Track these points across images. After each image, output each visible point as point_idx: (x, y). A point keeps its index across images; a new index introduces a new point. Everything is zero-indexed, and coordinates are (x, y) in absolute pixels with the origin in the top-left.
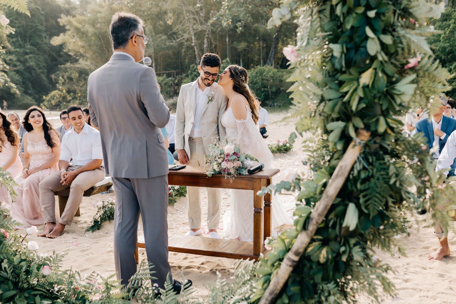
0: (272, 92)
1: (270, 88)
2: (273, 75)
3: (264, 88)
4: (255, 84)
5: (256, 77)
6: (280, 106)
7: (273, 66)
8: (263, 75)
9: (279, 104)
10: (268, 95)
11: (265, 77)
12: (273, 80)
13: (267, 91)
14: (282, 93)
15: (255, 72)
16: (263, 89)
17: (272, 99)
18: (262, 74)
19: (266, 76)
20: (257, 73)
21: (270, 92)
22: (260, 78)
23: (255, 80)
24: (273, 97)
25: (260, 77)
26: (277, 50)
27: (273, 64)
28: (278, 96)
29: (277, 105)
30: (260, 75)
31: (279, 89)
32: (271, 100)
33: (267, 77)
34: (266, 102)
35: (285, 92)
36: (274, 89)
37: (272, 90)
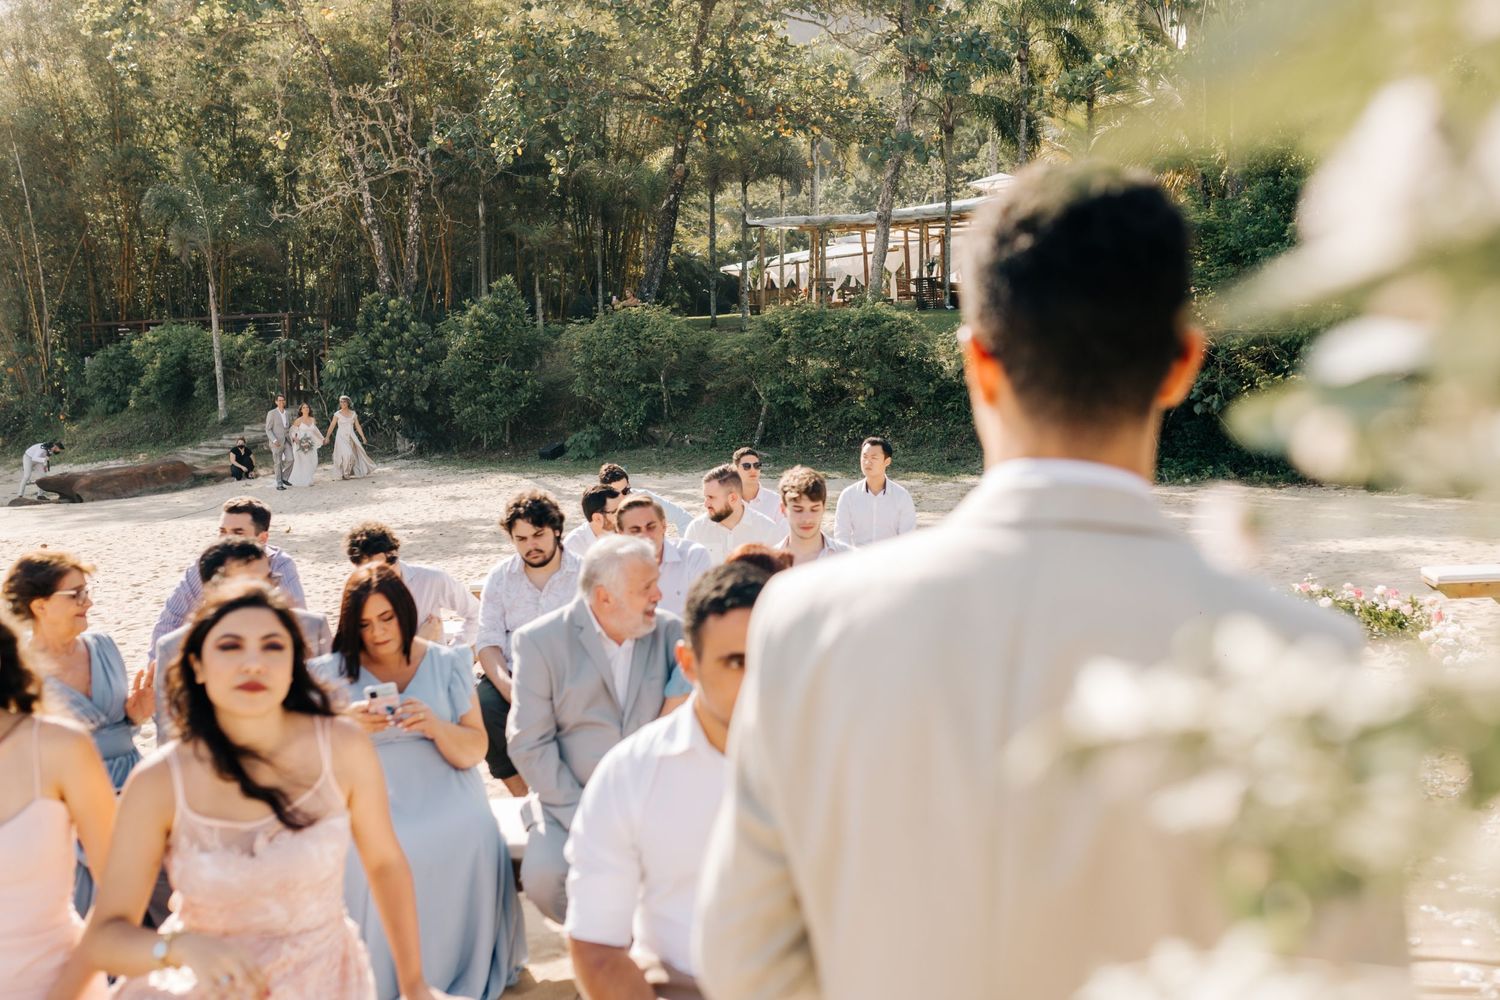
0: (672, 397)
2: (677, 339)
3: (646, 380)
4: (613, 367)
5: (615, 341)
6: (706, 443)
11: (648, 345)
12: (680, 353)
14: (706, 398)
16: (642, 386)
18: (639, 333)
19: (654, 339)
20: (617, 329)
22: (632, 345)
23: (614, 352)
25: (632, 342)
28: (694, 410)
29: (692, 442)
32: (670, 425)
33: (656, 342)
34: (650, 429)
35: (716, 396)
36: (681, 386)
37: (673, 389)
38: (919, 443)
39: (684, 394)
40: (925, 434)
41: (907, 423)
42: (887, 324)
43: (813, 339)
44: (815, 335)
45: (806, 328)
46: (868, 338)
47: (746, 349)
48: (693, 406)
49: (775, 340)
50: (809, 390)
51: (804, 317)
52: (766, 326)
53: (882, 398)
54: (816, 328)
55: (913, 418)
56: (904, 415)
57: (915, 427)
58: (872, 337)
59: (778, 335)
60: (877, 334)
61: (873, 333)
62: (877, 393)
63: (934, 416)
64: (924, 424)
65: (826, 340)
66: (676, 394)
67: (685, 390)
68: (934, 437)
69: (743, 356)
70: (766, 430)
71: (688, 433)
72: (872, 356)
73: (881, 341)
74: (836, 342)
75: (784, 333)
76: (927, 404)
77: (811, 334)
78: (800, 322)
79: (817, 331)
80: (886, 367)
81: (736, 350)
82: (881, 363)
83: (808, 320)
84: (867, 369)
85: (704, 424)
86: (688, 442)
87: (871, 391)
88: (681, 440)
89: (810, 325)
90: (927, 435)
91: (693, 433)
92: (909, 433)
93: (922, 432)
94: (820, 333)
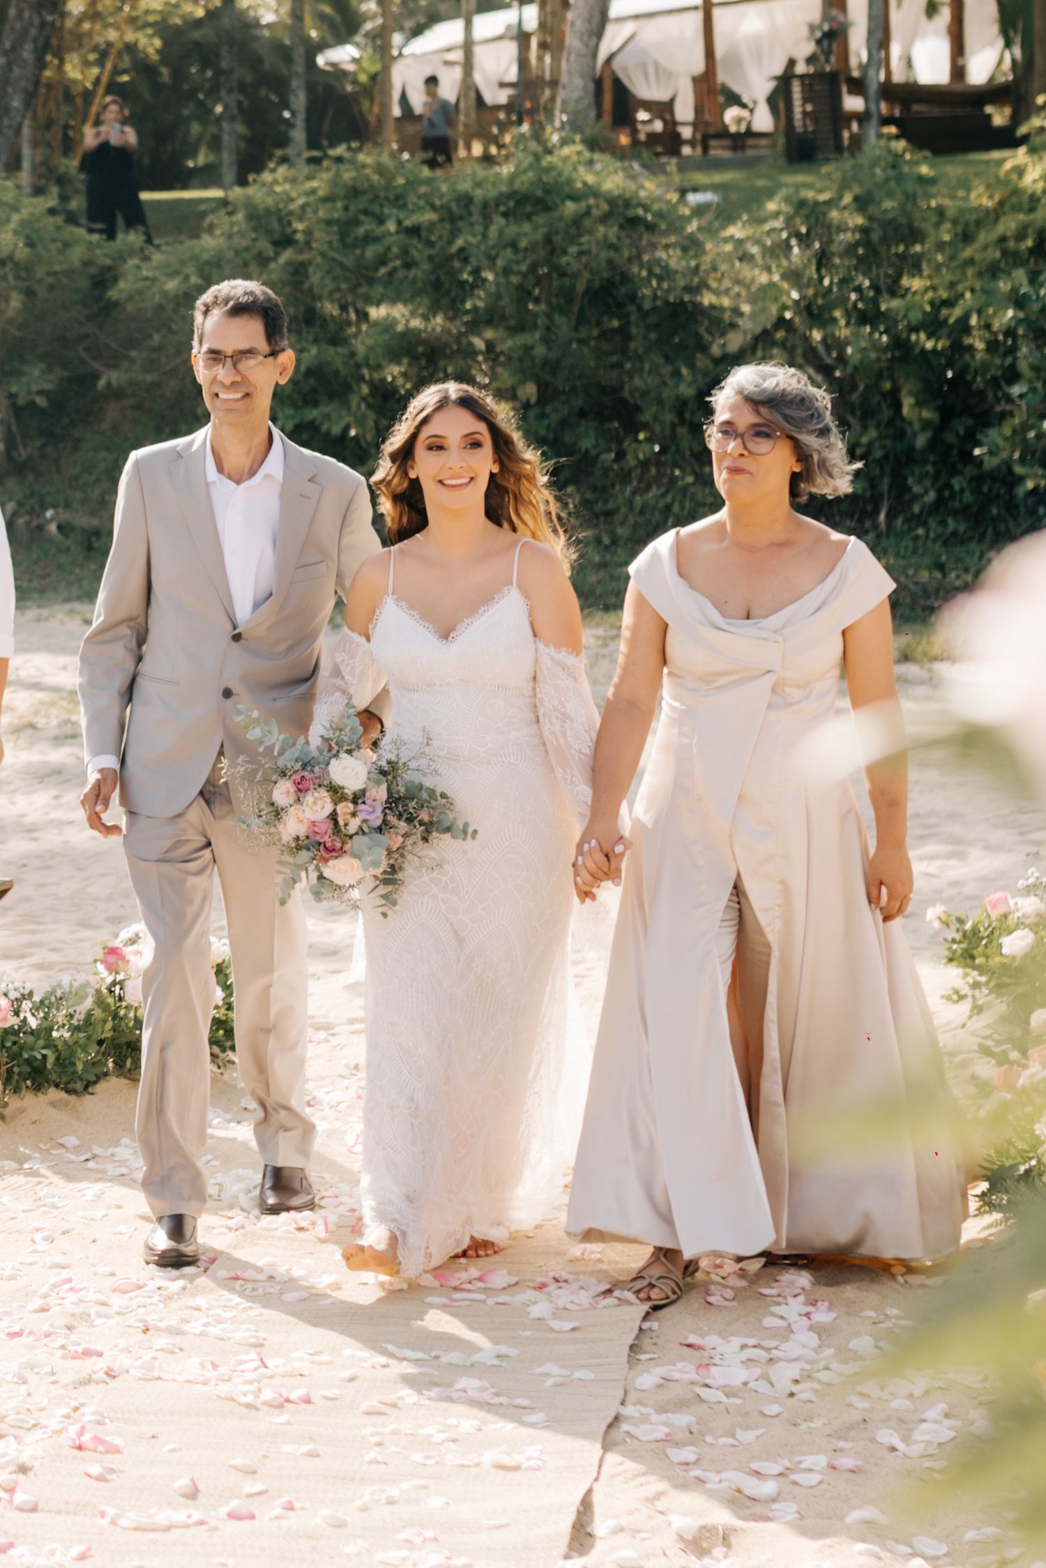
6: (97, 532)
7: (25, 176)
9: (83, 519)
12: (30, 293)
14: (112, 412)
26: (57, 30)
27: (26, 151)
28: (77, 444)
29: (62, 527)
31: (86, 380)
32: (12, 483)
35: (138, 407)
36: (38, 381)
37: (14, 389)
39: (41, 401)
41: (625, 477)
42: (570, 207)
43: (371, 252)
44: (377, 240)
45: (356, 222)
46: (513, 245)
48: (76, 434)
49: (277, 254)
50: (365, 390)
51: (354, 192)
52: (257, 218)
53: (557, 411)
54: (381, 220)
55: (645, 464)
56: (620, 455)
57: (649, 487)
58: (523, 243)
59: (284, 241)
60: (542, 231)
61: (529, 232)
62: (547, 394)
64: (673, 481)
65: (405, 251)
66: (21, 401)
67: (41, 393)
71: (54, 506)
72: (523, 294)
73: (552, 252)
74: (431, 258)
75: (299, 236)
76: (673, 426)
77: (368, 239)
78: (339, 205)
79: (382, 229)
80: (563, 324)
81: (172, 285)
82: (549, 316)
83: (362, 203)
84: (514, 330)
85: (98, 480)
86: (53, 528)
87: (529, 391)
88: (34, 523)
89: (366, 212)
90: (676, 508)
91: (68, 505)
92: (630, 502)
93: (661, 504)
94: (391, 234)
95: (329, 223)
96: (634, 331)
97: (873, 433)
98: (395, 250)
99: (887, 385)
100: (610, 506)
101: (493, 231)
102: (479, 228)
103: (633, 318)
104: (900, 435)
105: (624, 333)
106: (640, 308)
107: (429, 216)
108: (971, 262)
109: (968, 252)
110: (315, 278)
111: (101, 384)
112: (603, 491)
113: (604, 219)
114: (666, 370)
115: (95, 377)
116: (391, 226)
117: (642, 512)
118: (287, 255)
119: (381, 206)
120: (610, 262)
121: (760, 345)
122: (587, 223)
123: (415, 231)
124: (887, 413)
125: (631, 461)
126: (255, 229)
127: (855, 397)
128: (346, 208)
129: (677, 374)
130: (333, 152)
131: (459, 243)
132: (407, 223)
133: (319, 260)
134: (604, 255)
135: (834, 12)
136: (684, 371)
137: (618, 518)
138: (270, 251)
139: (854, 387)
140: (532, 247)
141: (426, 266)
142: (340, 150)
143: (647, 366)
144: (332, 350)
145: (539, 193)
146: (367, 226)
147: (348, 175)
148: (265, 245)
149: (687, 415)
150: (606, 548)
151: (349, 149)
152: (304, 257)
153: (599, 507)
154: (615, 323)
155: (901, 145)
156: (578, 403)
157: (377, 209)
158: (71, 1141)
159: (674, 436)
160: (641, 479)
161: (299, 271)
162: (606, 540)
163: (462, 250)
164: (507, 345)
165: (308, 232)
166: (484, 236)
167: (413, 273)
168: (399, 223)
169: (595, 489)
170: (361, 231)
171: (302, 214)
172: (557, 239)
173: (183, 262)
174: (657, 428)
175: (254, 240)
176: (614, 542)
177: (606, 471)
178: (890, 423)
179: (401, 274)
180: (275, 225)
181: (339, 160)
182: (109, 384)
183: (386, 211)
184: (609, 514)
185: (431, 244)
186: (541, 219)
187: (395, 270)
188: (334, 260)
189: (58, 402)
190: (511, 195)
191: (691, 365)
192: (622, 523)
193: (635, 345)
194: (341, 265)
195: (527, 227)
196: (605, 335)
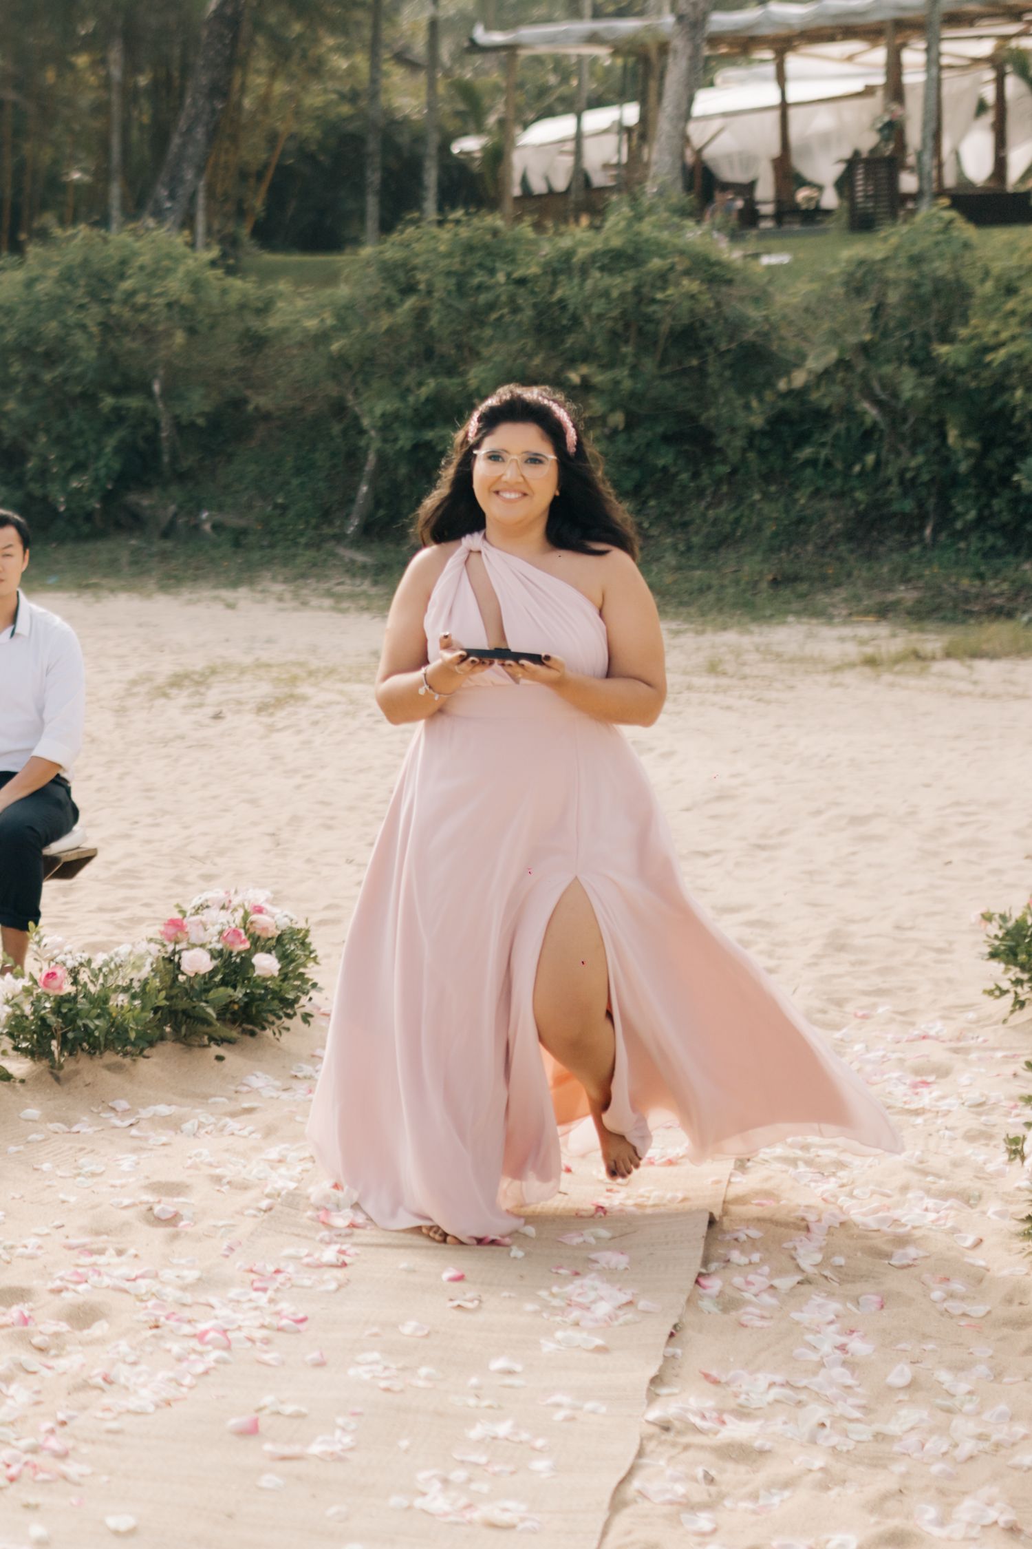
0: (180, 427)
1: (167, 393)
2: (188, 300)
3: (117, 391)
4: (51, 361)
5: (58, 304)
6: (244, 532)
7: (198, 229)
8: (118, 295)
9: (233, 521)
10: (152, 439)
11: (127, 314)
13: (146, 419)
14: (261, 431)
15: (53, 272)
16: (108, 401)
17: (182, 477)
18: (111, 287)
19: (141, 301)
20: (65, 280)
21: (165, 422)
22: (91, 313)
23: (52, 328)
24: (188, 462)
25: (95, 308)
28: (230, 458)
29: (215, 527)
30: (93, 295)
31: (238, 403)
32: (174, 489)
33: (145, 307)
34: (132, 498)
35: (283, 428)
36: (198, 404)
37: (177, 411)
38: (721, 541)
39: (199, 422)
40: (737, 521)
41: (700, 493)
42: (656, 263)
43: (483, 298)
44: (488, 288)
45: (470, 273)
46: (606, 295)
47: (330, 321)
48: (230, 449)
49: (402, 301)
51: (469, 248)
52: (387, 270)
53: (642, 435)
54: (492, 272)
55: (718, 482)
56: (696, 475)
57: (720, 503)
59: (409, 289)
62: (632, 424)
63: (767, 478)
64: (741, 497)
65: (512, 300)
66: (184, 421)
67: (202, 413)
68: (759, 528)
69: (323, 337)
70: (378, 504)
71: (209, 509)
72: (615, 337)
73: (640, 302)
74: (535, 305)
75: (422, 287)
76: (744, 450)
77: (480, 288)
78: (457, 259)
79: (493, 281)
80: (649, 365)
81: (311, 324)
82: (636, 355)
83: (478, 256)
84: (605, 367)
85: (246, 488)
86: (207, 527)
87: (618, 419)
88: (192, 523)
89: (481, 266)
90: (744, 521)
91: (220, 508)
92: (704, 515)
93: (732, 517)
94: (501, 285)
95: (449, 274)
96: (711, 369)
97: (920, 459)
98: (504, 298)
99: (934, 418)
100: (686, 518)
101: (589, 284)
102: (576, 281)
103: (711, 358)
104: (946, 461)
105: (702, 371)
106: (716, 350)
107: (534, 270)
108: (1013, 313)
109: (1011, 304)
110: (434, 320)
111: (250, 407)
112: (679, 505)
113: (687, 273)
114: (739, 402)
115: (245, 401)
116: (501, 277)
117: (715, 522)
118: (410, 302)
119: (494, 261)
120: (692, 311)
121: (823, 382)
122: (672, 276)
123: (522, 282)
124: (934, 443)
125: (705, 479)
126: (385, 280)
127: (906, 428)
128: (463, 263)
129: (747, 407)
130: (453, 216)
131: (559, 293)
132: (516, 275)
133: (438, 306)
134: (687, 304)
135: (895, 107)
136: (755, 404)
137: (692, 528)
138: (396, 297)
139: (905, 420)
140: (623, 296)
141: (529, 313)
142: (459, 214)
143: (722, 400)
144: (446, 381)
145: (630, 251)
146: (479, 278)
147: (464, 232)
148: (391, 291)
149: (757, 442)
150: (682, 553)
151: (467, 214)
152: (426, 303)
153: (676, 518)
154: (695, 362)
155: (952, 214)
156: (660, 429)
157: (488, 263)
158: (122, 1104)
159: (744, 460)
160: (715, 493)
161: (421, 315)
162: (682, 547)
163: (561, 301)
164: (600, 378)
165: (430, 285)
166: (581, 286)
167: (518, 318)
168: (509, 275)
169: (673, 503)
170: (476, 281)
171: (426, 267)
172: (645, 290)
173: (323, 306)
174: (730, 453)
175: (383, 288)
176: (689, 548)
177: (684, 488)
178: (936, 451)
179: (508, 319)
180: (401, 276)
181: (458, 222)
182: (257, 408)
183: (498, 265)
184: (685, 525)
185: (533, 292)
186: (631, 274)
187: (502, 317)
188: (450, 306)
189: (215, 422)
190: (605, 253)
191: (761, 400)
192: (697, 533)
193: (713, 381)
194: (458, 310)
195: (618, 280)
196: (685, 372)
